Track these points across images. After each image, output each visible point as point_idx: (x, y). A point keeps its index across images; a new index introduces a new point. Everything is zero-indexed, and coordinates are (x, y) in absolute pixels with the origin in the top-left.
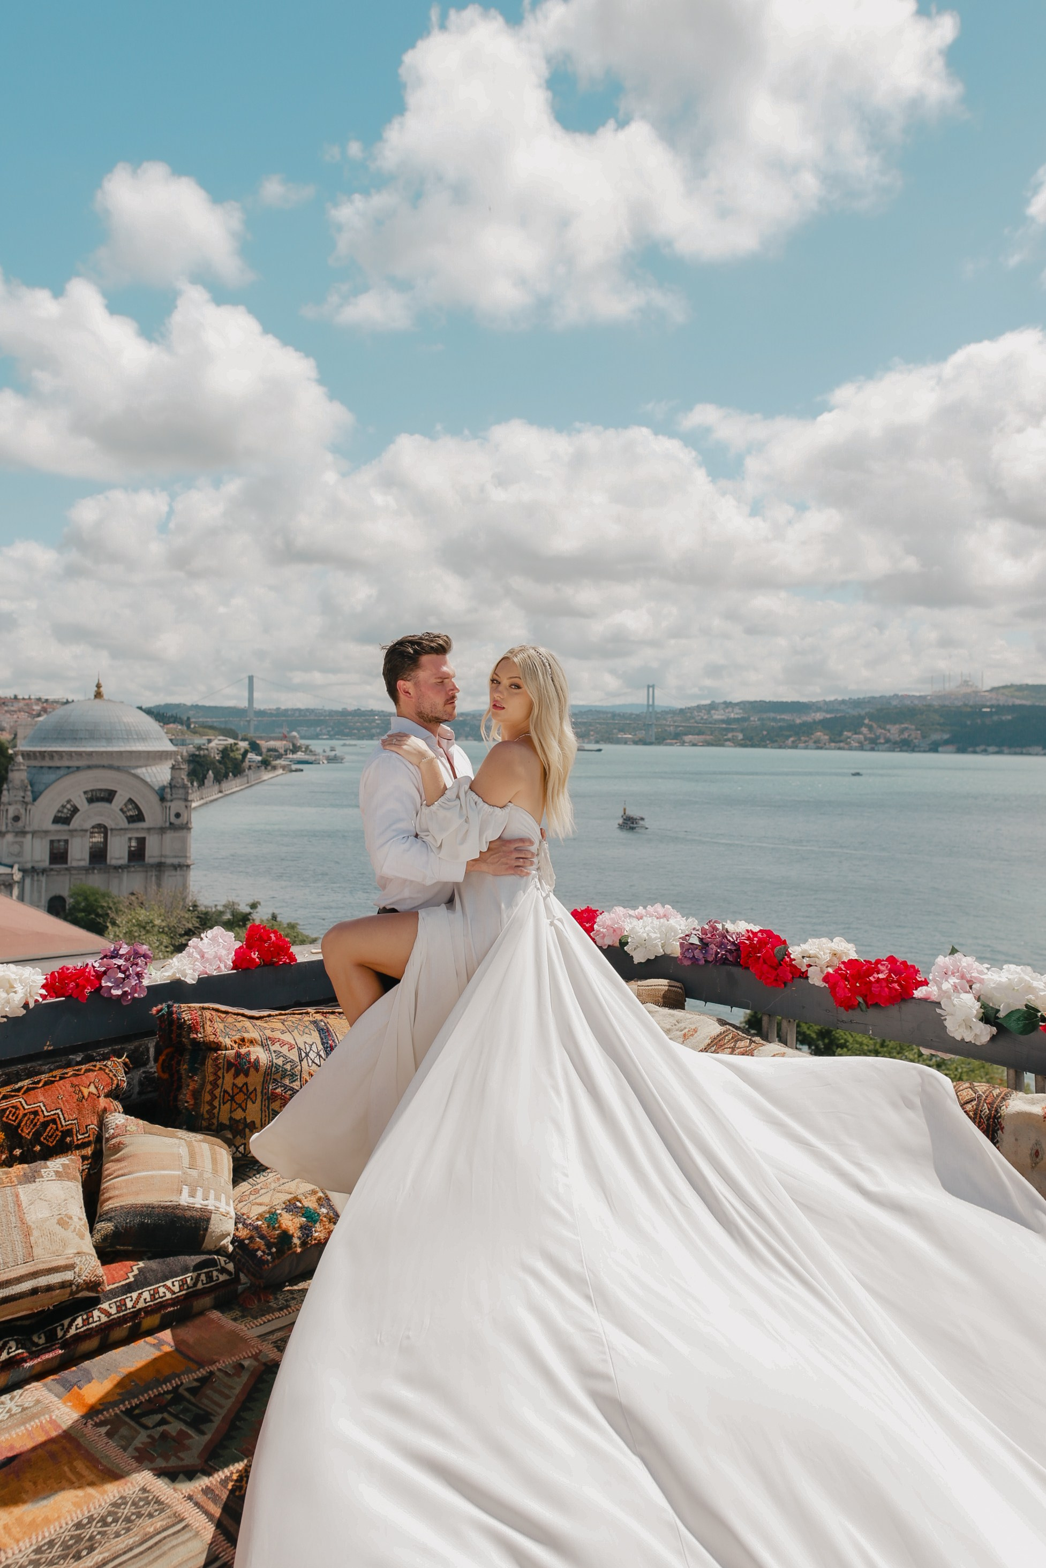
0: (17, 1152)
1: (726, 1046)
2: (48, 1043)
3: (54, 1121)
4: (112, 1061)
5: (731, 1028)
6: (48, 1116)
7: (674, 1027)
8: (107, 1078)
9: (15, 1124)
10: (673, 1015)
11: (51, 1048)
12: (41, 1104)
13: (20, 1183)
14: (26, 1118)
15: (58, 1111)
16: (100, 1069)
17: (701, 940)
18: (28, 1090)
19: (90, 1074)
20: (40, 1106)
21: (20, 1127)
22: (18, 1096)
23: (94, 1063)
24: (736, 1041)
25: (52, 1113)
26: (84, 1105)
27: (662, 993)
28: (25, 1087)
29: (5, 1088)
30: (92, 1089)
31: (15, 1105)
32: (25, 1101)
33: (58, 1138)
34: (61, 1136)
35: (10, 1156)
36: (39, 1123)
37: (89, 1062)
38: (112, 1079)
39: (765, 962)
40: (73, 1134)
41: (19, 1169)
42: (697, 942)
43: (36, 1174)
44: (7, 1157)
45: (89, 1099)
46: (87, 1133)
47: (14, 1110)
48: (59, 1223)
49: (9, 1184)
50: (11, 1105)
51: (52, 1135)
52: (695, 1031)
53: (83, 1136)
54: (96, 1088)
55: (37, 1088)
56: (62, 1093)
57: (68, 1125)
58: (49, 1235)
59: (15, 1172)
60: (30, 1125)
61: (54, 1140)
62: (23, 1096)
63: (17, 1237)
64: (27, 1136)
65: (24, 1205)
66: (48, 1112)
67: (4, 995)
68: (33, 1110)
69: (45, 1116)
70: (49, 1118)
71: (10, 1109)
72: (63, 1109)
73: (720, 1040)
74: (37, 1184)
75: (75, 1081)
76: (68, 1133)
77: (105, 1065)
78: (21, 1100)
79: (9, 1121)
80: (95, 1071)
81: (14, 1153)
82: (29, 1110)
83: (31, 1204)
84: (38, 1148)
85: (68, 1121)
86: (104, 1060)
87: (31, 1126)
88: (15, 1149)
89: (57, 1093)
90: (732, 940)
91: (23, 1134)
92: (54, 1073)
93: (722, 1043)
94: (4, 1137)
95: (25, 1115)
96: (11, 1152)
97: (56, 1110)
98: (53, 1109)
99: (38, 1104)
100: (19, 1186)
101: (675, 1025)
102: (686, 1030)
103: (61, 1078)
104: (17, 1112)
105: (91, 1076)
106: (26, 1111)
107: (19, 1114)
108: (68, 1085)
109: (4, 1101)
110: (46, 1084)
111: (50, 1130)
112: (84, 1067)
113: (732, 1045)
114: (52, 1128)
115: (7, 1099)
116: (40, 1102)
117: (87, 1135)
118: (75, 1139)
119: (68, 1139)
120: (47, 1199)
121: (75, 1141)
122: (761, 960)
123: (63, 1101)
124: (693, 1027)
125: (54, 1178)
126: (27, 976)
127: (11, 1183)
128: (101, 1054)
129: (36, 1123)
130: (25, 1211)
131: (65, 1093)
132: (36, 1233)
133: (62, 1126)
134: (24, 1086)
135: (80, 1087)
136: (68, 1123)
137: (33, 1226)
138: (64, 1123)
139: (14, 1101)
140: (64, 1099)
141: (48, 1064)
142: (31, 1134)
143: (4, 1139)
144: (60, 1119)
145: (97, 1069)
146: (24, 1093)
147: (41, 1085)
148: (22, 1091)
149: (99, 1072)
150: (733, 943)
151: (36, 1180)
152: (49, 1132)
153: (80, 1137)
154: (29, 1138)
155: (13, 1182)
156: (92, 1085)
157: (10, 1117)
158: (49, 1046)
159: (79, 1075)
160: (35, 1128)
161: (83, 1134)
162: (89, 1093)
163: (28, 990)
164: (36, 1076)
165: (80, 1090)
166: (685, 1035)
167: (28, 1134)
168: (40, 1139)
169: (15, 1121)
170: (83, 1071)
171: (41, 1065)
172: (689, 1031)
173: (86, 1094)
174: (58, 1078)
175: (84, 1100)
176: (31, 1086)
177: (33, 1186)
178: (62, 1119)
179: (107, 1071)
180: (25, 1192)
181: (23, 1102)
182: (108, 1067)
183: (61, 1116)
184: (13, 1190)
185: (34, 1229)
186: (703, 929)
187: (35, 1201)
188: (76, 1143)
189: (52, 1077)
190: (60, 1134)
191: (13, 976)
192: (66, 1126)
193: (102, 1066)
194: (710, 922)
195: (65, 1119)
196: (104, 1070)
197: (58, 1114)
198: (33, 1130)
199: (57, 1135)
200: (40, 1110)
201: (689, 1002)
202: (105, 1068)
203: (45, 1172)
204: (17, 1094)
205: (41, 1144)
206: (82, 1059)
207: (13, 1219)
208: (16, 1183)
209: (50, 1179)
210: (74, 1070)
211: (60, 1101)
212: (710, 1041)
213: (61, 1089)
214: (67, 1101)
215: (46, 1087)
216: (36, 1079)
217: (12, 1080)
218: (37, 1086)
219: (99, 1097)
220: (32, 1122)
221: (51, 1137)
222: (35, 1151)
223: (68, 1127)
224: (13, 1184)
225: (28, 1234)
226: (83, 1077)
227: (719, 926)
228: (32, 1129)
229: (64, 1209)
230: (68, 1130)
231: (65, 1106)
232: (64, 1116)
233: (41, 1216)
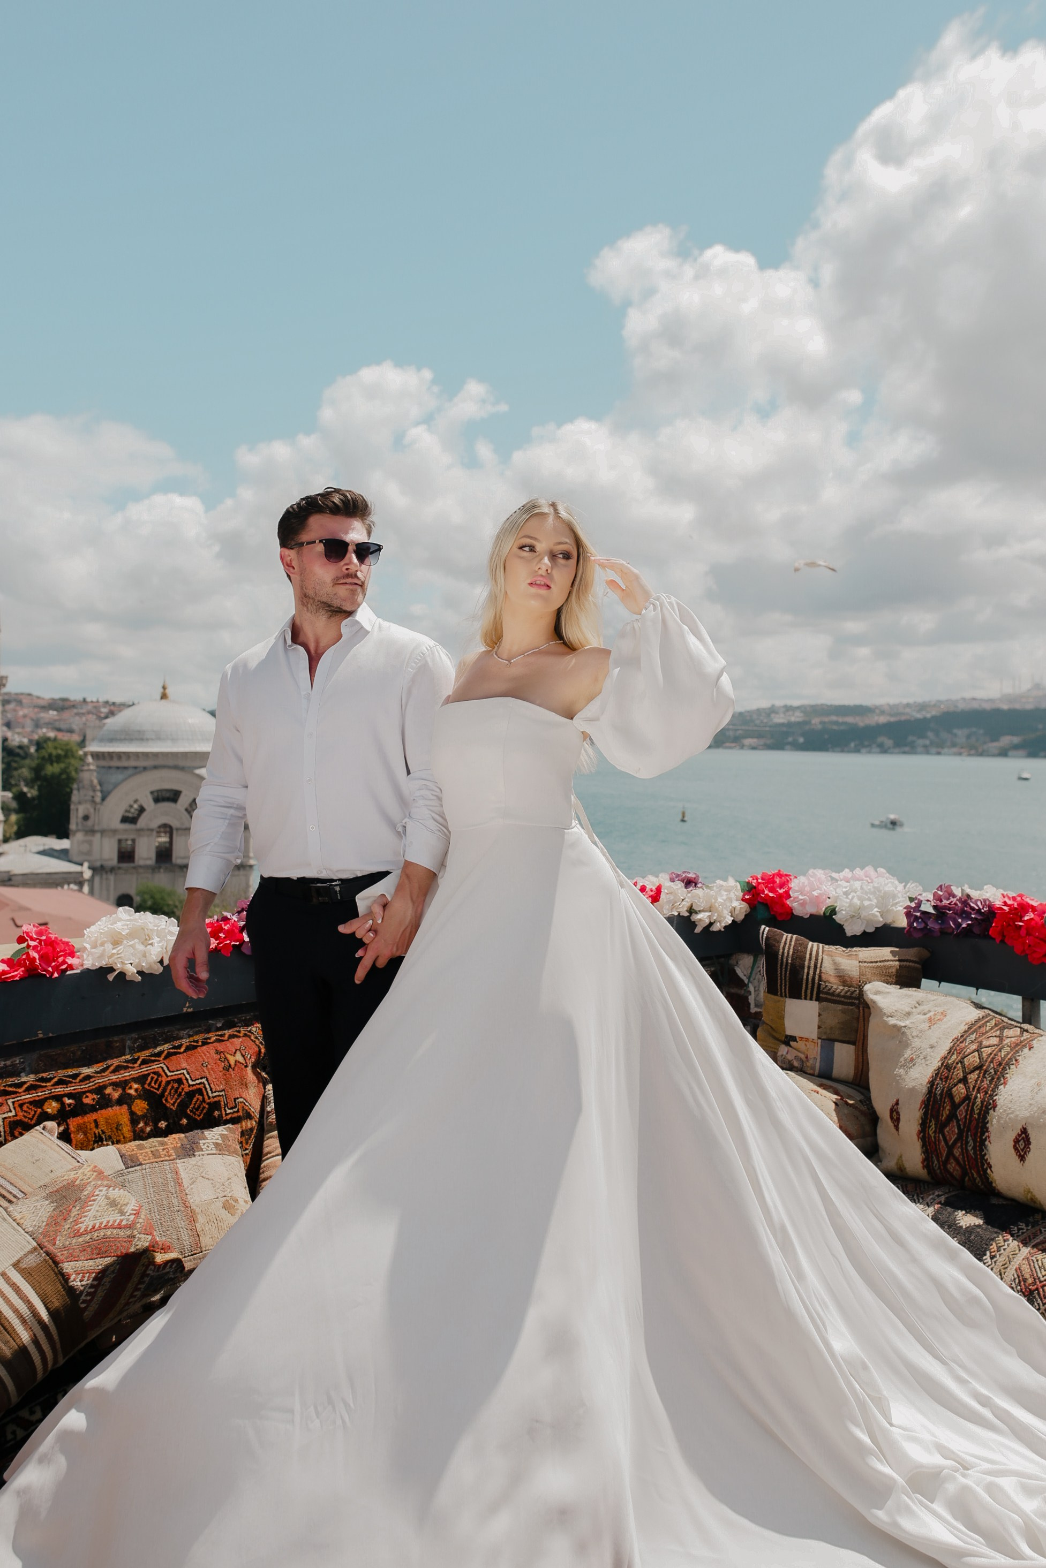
0: (163, 1124)
1: (989, 1034)
2: (187, 1005)
3: (200, 1092)
4: (256, 1027)
5: (990, 1012)
6: (193, 1085)
7: (914, 1010)
8: (254, 1046)
9: (158, 1093)
10: (910, 996)
11: (190, 1010)
12: (185, 1072)
13: (179, 1157)
14: (169, 1087)
15: (204, 1080)
16: (245, 1035)
17: (935, 907)
18: (169, 1055)
19: (235, 1040)
20: (183, 1073)
21: (164, 1096)
22: (159, 1061)
23: (238, 1029)
24: (1002, 1029)
25: (198, 1082)
26: (231, 1075)
27: (894, 970)
28: (166, 1052)
29: (143, 1052)
30: (239, 1057)
31: (156, 1070)
32: (167, 1066)
33: (205, 1111)
34: (209, 1109)
35: (155, 1128)
36: (183, 1093)
37: (233, 1027)
38: (259, 1047)
39: (1029, 934)
40: (221, 1108)
41: (175, 1140)
42: (932, 911)
43: (194, 1146)
44: (151, 1130)
45: (236, 1068)
46: (235, 1107)
47: (156, 1077)
48: (224, 1207)
49: (167, 1158)
50: (152, 1071)
51: (199, 1107)
52: (944, 1014)
53: (231, 1111)
54: (243, 1056)
55: (180, 1053)
56: (206, 1060)
57: (215, 1097)
58: (215, 1221)
59: (172, 1144)
60: (174, 1094)
61: (201, 1113)
62: (165, 1061)
63: (182, 1223)
64: (172, 1107)
65: (186, 1183)
66: (193, 1081)
67: (140, 947)
68: (176, 1077)
69: (190, 1086)
70: (194, 1088)
71: (152, 1075)
72: (209, 1078)
73: (980, 1027)
74: (197, 1158)
75: (220, 1047)
76: (216, 1105)
77: (250, 1031)
78: (162, 1065)
79: (152, 1089)
80: (240, 1037)
81: (159, 1125)
82: (172, 1078)
83: (193, 1183)
84: (185, 1121)
85: (215, 1092)
86: (248, 1026)
87: (176, 1096)
88: (160, 1121)
89: (201, 1060)
90: (977, 908)
91: (168, 1105)
92: (196, 1038)
93: (983, 1030)
94: (147, 1107)
95: (168, 1083)
96: (156, 1124)
97: (201, 1078)
98: (197, 1077)
99: (182, 1071)
100: (178, 1161)
101: (916, 1007)
102: (931, 1014)
103: (204, 1044)
104: (160, 1079)
105: (236, 1043)
106: (169, 1079)
107: (162, 1081)
108: (212, 1052)
109: (144, 1066)
110: (188, 1048)
111: (196, 1102)
112: (227, 1033)
113: (998, 1033)
114: (198, 1099)
115: (148, 1064)
116: (183, 1069)
117: (236, 1110)
118: (224, 1113)
119: (216, 1113)
120: (209, 1177)
121: (224, 1115)
122: (1023, 932)
123: (208, 1070)
124: (940, 1010)
125: (214, 1152)
126: (164, 927)
127: (169, 1156)
128: (243, 1020)
129: (181, 1093)
130: (187, 1191)
131: (210, 1060)
132: (201, 1219)
133: (209, 1098)
134: (164, 1050)
135: (226, 1054)
136: (215, 1094)
137: (198, 1210)
138: (210, 1095)
139: (155, 1067)
140: (209, 1067)
141: (187, 1028)
142: (176, 1104)
143: (147, 1110)
144: (206, 1089)
145: (241, 1035)
146: (165, 1058)
147: (182, 1050)
148: (163, 1056)
149: (244, 1038)
150: (979, 911)
151: (196, 1153)
152: (195, 1104)
153: (228, 1111)
154: (174, 1109)
155: (171, 1155)
156: (238, 1052)
157: (153, 1084)
158: (188, 1007)
159: (223, 1041)
160: (180, 1099)
161: (232, 1108)
162: (236, 1061)
163: (165, 944)
164: (176, 1041)
165: (226, 1058)
166: (930, 1019)
167: (173, 1104)
168: (187, 1112)
169: (158, 1089)
170: (226, 1036)
171: (179, 1030)
172: (935, 1015)
173: (232, 1063)
174: (200, 1044)
175: (230, 1070)
176: (171, 1050)
177: (193, 1161)
178: (209, 1089)
179: (252, 1038)
180: (185, 1167)
181: (165, 1068)
182: (252, 1033)
183: (207, 1086)
184: (172, 1166)
185: (198, 1213)
186: (935, 894)
187: (196, 1178)
188: (225, 1118)
189: (194, 1041)
190: (207, 1106)
191: (151, 926)
192: (213, 1097)
193: (246, 1032)
194: (941, 886)
195: (211, 1090)
196: (250, 1037)
197: (203, 1083)
198: (178, 1101)
199: (204, 1107)
200: (184, 1078)
201: (925, 982)
202: (250, 1034)
203: (204, 1144)
204: (157, 1058)
205: (188, 1117)
206: (222, 1025)
207: (175, 1202)
208: (175, 1157)
209: (210, 1152)
210: (217, 1036)
211: (205, 1069)
212: (966, 1027)
213: (205, 1055)
214: (212, 1069)
215: (190, 1052)
216: (177, 1043)
217: (149, 1045)
218: (179, 1051)
219: (246, 1066)
220: (176, 1091)
221: (197, 1109)
222: (182, 1125)
223: (216, 1099)
224: (171, 1158)
225: (193, 1219)
226: (228, 1043)
227: (958, 892)
228: (177, 1099)
229: (229, 1190)
230: (216, 1101)
231: (211, 1075)
232: (210, 1087)
233: (205, 1198)
